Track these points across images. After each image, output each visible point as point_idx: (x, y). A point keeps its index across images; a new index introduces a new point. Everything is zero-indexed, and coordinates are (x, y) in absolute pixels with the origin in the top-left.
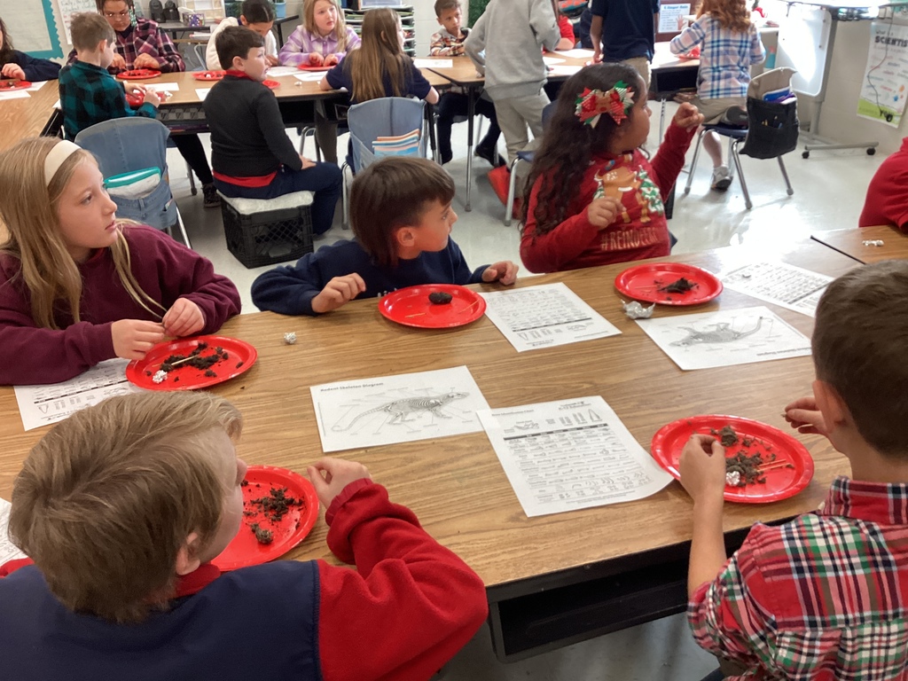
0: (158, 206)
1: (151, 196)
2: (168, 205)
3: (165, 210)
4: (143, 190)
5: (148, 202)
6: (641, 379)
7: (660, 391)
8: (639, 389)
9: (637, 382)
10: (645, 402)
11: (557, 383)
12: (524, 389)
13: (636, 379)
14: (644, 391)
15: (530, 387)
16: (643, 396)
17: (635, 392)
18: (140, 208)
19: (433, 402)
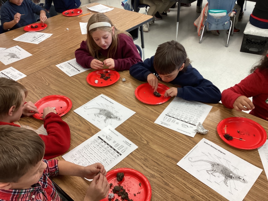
0: (222, 23)
1: (221, 19)
2: (226, 23)
3: (224, 24)
4: (219, 16)
5: (219, 20)
6: (161, 153)
7: (156, 161)
8: (154, 155)
9: (158, 153)
10: (146, 160)
11: (141, 135)
12: (132, 130)
13: (160, 152)
14: (153, 157)
15: (134, 130)
16: (149, 158)
17: (150, 155)
18: (216, 21)
19: (111, 116)
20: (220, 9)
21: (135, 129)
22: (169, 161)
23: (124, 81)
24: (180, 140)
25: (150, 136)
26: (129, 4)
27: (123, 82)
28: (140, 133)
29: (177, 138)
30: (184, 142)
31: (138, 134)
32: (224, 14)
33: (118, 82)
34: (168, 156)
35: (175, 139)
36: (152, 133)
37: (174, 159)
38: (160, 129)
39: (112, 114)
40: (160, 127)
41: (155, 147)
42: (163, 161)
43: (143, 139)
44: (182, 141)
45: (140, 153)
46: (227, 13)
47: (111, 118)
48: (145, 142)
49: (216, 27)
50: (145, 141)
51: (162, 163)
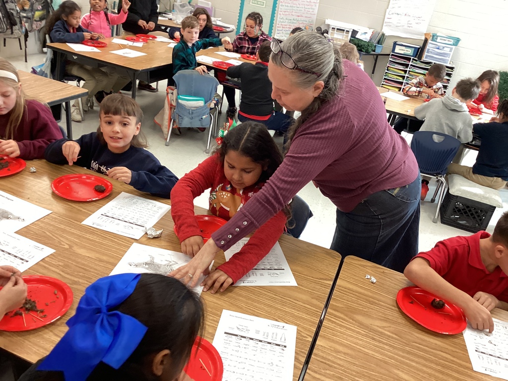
1: (196, 110)
2: (204, 117)
3: (202, 119)
4: (193, 106)
5: (194, 112)
6: (91, 258)
7: (83, 267)
8: (79, 260)
9: (86, 258)
10: (66, 266)
11: (60, 238)
12: (45, 233)
13: (89, 257)
14: (78, 263)
15: (48, 233)
16: (72, 264)
17: (74, 261)
18: (189, 113)
19: (9, 216)
20: (195, 95)
21: (49, 231)
22: (102, 265)
23: (34, 172)
24: (122, 243)
25: (75, 240)
26: (45, 72)
27: (31, 173)
28: (58, 236)
29: (116, 240)
30: (126, 244)
31: (54, 237)
32: (201, 103)
33: (22, 173)
34: (101, 261)
35: (113, 241)
36: (78, 235)
37: (110, 263)
38: (91, 230)
39: (11, 214)
40: (92, 228)
41: (82, 252)
42: (93, 266)
43: (63, 243)
44: (124, 244)
45: (57, 259)
46: (206, 102)
47: (8, 219)
48: (67, 247)
49: (191, 123)
50: (65, 245)
51: (91, 268)
